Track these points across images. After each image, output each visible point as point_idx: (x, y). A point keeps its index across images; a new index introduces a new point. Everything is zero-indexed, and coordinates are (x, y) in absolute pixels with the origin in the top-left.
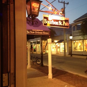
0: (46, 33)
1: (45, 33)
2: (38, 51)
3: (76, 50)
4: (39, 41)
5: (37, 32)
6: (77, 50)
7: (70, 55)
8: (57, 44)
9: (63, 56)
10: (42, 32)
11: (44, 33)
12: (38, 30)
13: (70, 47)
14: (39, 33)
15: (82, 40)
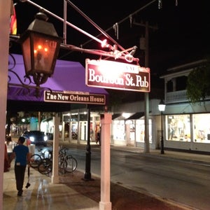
0: (98, 100)
1: (95, 100)
2: (83, 138)
3: (174, 139)
4: (85, 113)
5: (74, 98)
6: (176, 137)
7: (160, 151)
8: (129, 122)
9: (142, 151)
10: (86, 96)
11: (92, 99)
12: (77, 93)
13: (158, 131)
14: (79, 99)
15: (189, 115)
